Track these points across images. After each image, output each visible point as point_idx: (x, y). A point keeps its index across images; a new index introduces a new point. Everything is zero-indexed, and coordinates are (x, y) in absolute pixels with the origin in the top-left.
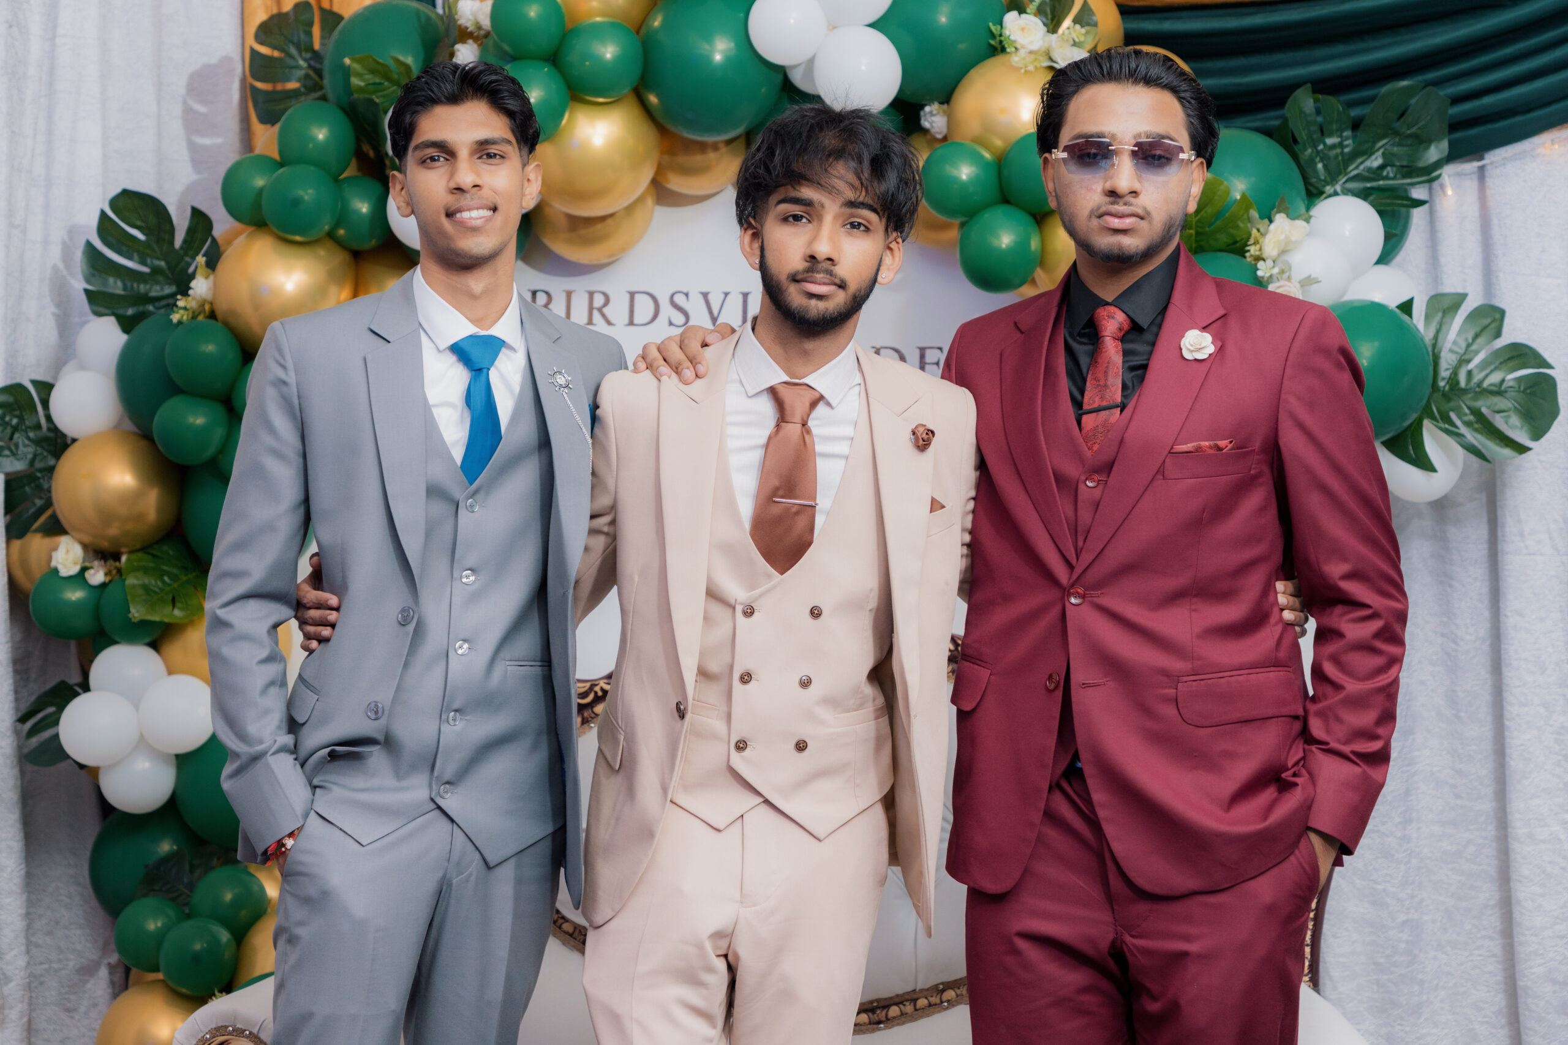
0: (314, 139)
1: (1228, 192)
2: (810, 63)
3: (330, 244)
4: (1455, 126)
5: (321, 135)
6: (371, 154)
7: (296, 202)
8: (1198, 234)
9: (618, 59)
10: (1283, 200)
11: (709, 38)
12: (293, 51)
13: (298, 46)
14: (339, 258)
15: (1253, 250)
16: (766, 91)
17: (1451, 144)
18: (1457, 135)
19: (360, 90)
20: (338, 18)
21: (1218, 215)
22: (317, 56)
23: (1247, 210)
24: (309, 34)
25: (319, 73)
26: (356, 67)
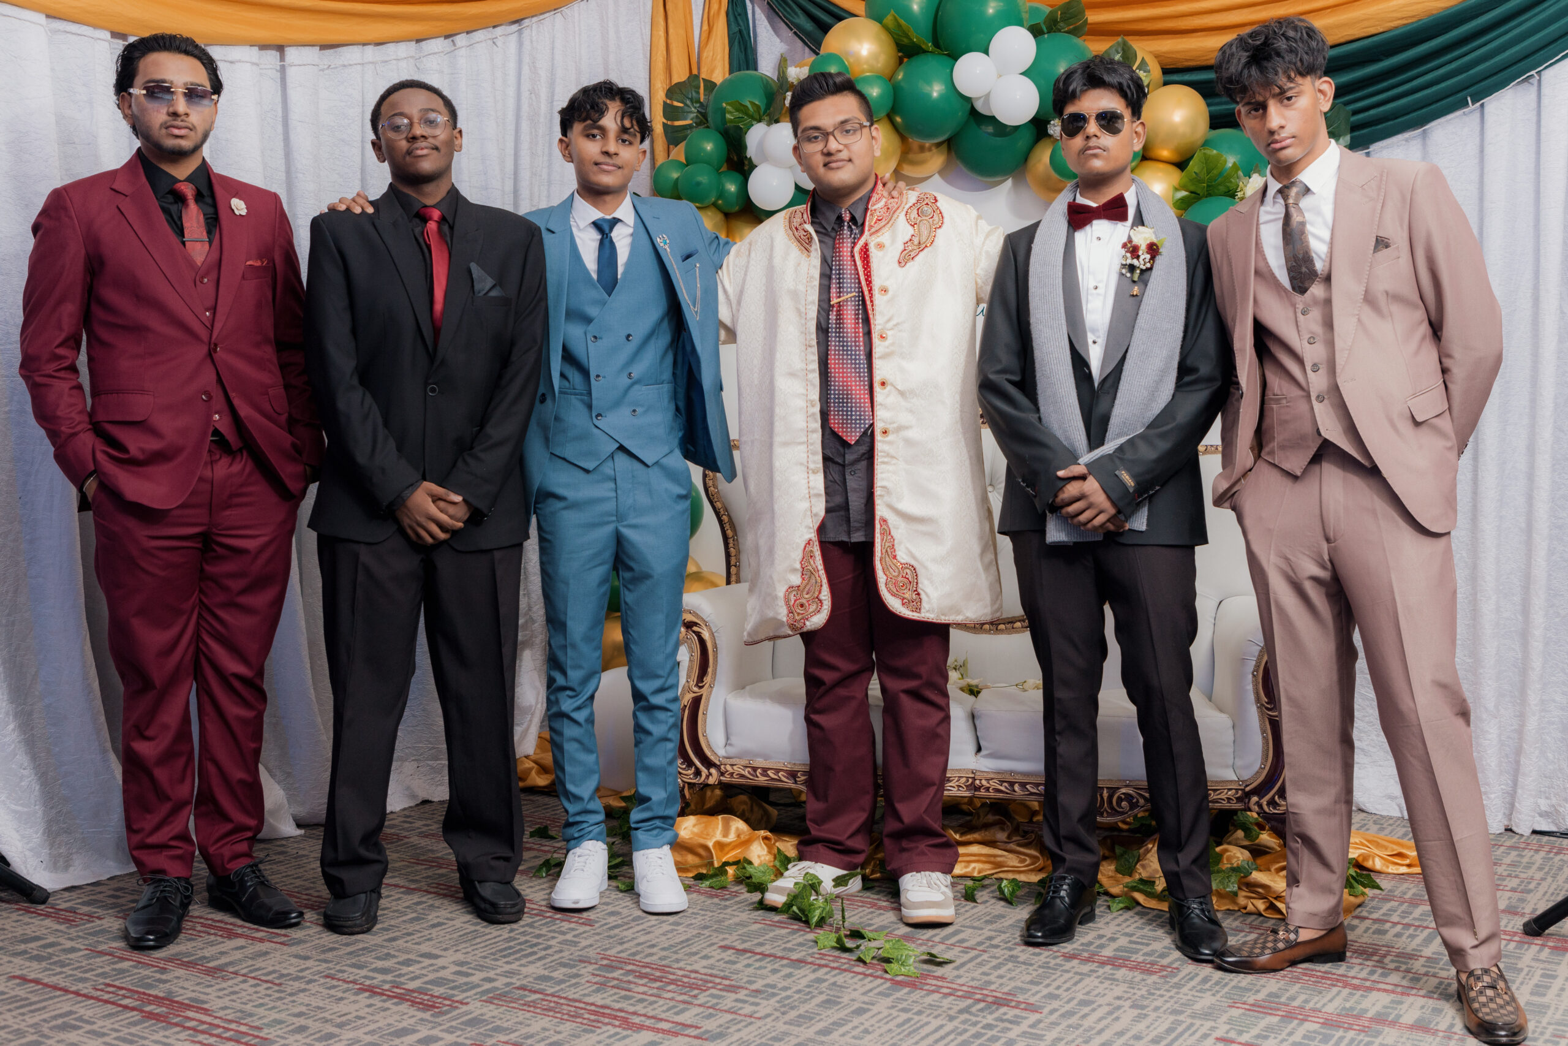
0: (705, 150)
1: (1226, 162)
2: (987, 96)
3: (714, 209)
4: (1354, 128)
5: (709, 147)
6: (735, 158)
7: (698, 184)
8: (1208, 186)
9: (881, 96)
10: (1257, 166)
11: (929, 83)
12: (688, 102)
13: (691, 100)
14: (719, 217)
15: (1240, 194)
16: (961, 114)
17: (1352, 138)
18: (1356, 134)
19: (731, 121)
20: (714, 84)
21: (1220, 174)
22: (702, 105)
23: (1236, 172)
24: (698, 93)
25: (704, 116)
26: (729, 107)
